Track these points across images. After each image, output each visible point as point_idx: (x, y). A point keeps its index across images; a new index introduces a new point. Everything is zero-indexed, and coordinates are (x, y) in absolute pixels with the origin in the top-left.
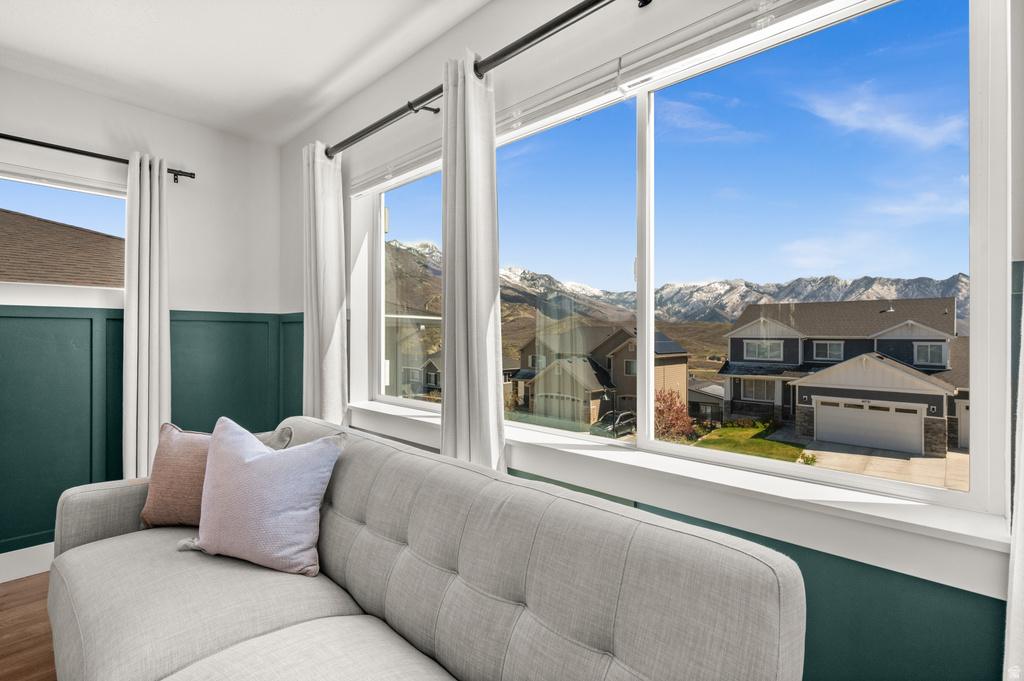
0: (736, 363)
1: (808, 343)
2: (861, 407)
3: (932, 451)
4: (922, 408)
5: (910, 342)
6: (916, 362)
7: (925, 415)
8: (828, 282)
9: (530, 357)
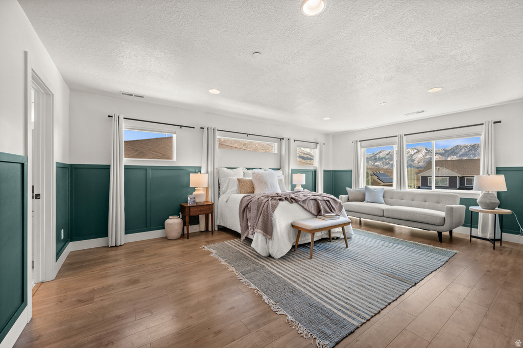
1: (462, 179)
8: (475, 147)
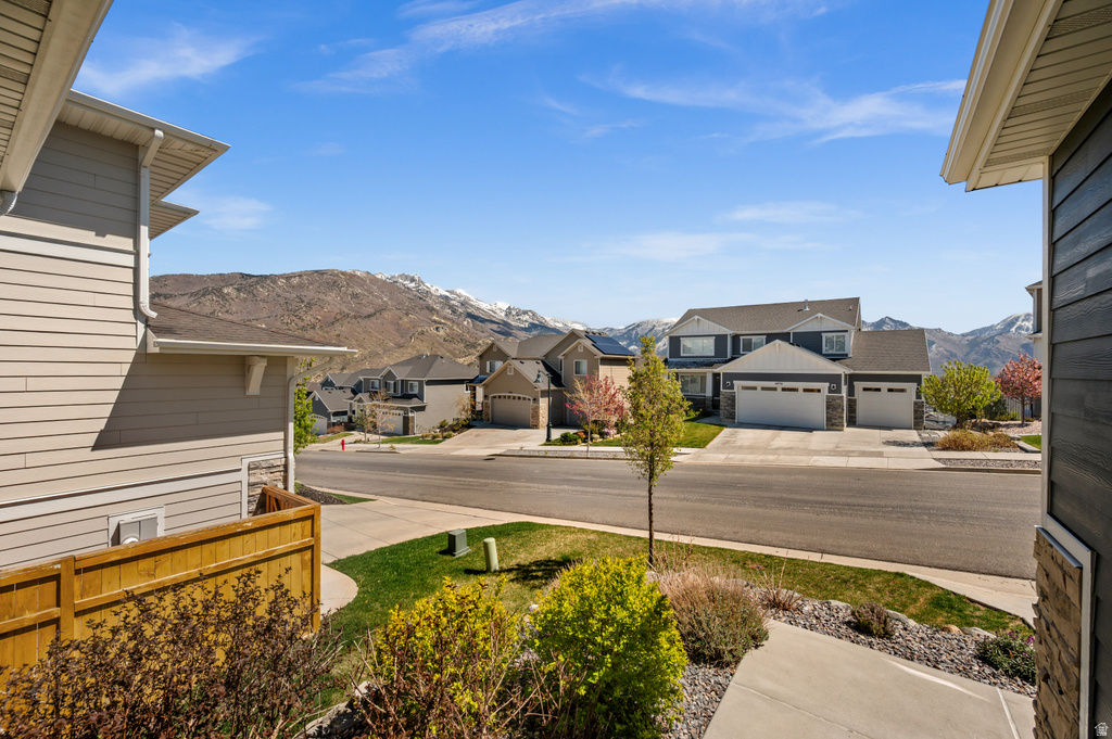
0: (674, 360)
1: (736, 338)
2: (775, 389)
3: (832, 425)
4: (824, 386)
5: (819, 334)
6: (824, 352)
7: (827, 393)
9: (488, 363)
